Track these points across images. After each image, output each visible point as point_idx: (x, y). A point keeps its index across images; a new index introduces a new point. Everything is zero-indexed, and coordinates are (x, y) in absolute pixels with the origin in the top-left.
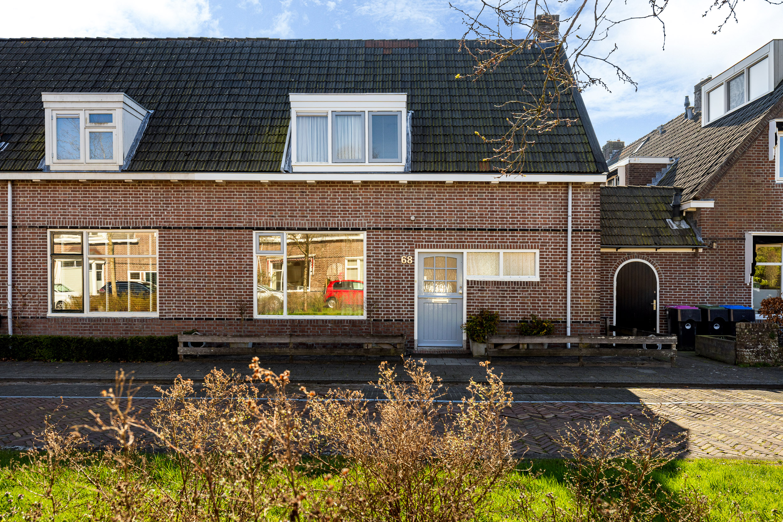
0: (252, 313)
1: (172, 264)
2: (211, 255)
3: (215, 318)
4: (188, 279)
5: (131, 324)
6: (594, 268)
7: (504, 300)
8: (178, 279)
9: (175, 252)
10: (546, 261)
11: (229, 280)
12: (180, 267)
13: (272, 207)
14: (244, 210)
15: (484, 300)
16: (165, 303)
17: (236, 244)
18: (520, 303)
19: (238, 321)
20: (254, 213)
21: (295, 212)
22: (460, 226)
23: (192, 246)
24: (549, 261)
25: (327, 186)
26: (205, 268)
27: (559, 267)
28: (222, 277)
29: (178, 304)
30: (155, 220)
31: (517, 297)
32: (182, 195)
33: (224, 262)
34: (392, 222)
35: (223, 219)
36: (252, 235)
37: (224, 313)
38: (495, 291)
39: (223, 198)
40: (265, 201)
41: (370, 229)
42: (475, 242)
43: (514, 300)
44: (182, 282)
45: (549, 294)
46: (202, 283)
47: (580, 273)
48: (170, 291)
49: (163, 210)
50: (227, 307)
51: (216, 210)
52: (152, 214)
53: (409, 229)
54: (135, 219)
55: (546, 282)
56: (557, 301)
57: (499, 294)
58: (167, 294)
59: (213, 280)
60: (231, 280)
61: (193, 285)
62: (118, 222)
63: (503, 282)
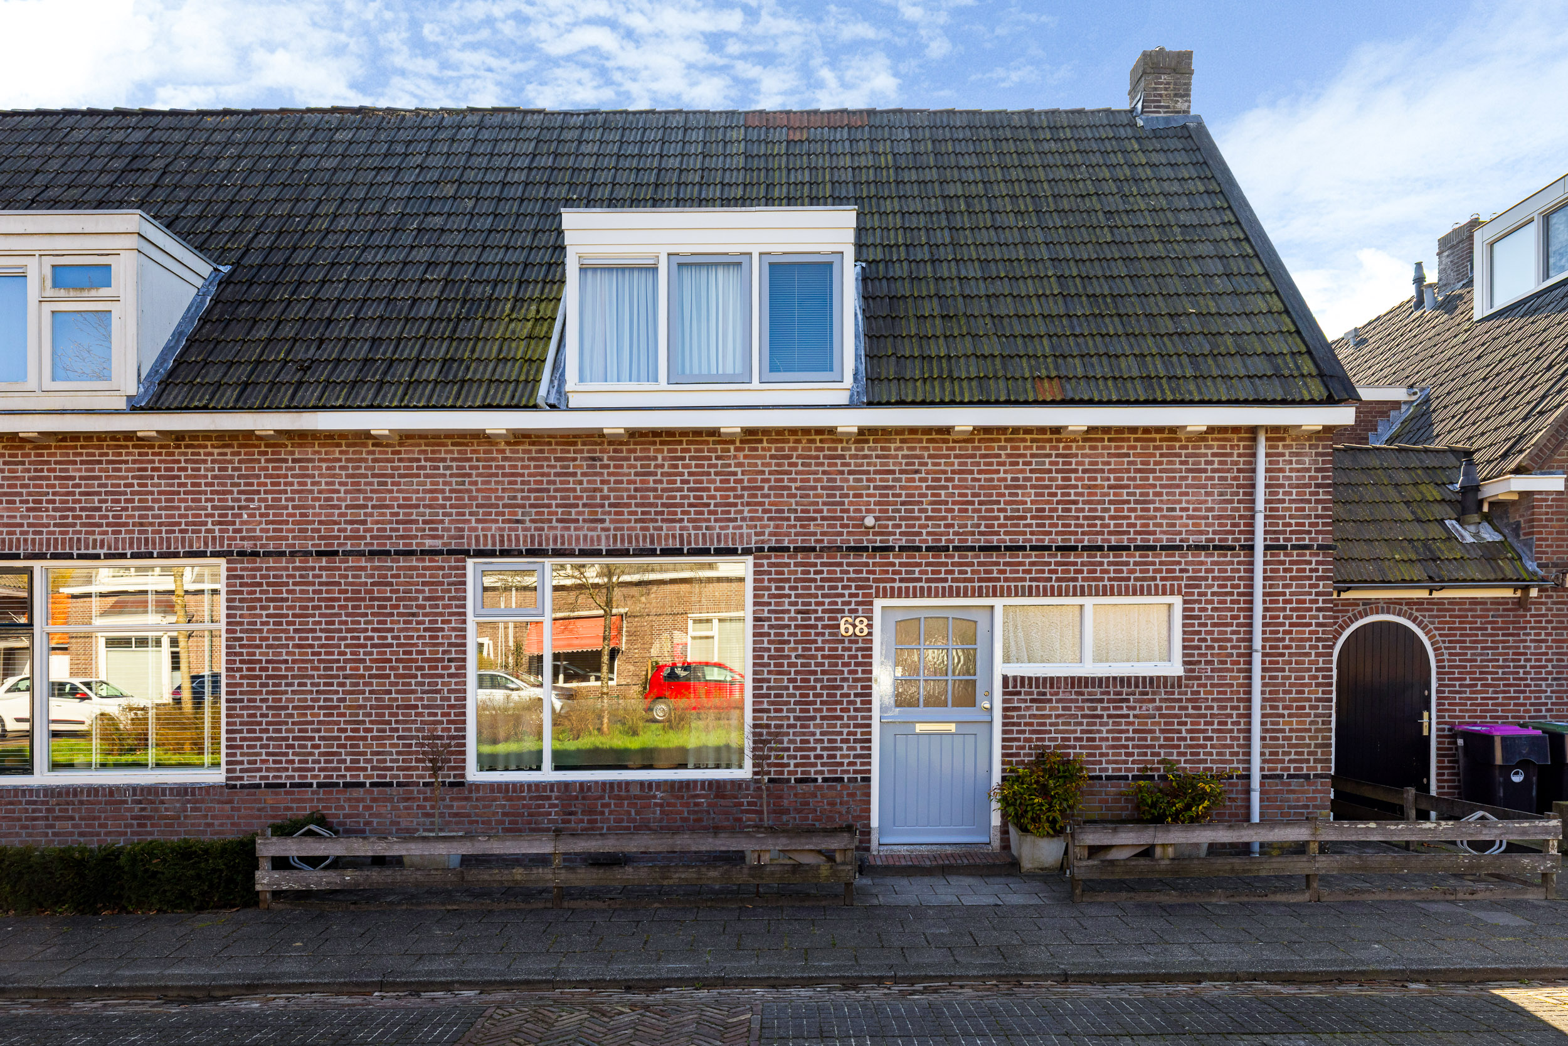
0: (464, 768)
1: (260, 647)
2: (359, 623)
3: (368, 782)
4: (300, 685)
5: (152, 802)
6: (1318, 640)
7: (1094, 724)
8: (274, 685)
9: (268, 616)
10: (1200, 625)
11: (404, 684)
12: (280, 654)
13: (515, 498)
14: (444, 507)
15: (1044, 724)
16: (241, 747)
17: (423, 591)
18: (1135, 731)
19: (428, 789)
20: (471, 514)
21: (573, 510)
22: (986, 541)
23: (313, 600)
24: (1206, 625)
25: (654, 443)
26: (345, 654)
27: (1231, 640)
28: (388, 676)
29: (275, 747)
30: (217, 534)
31: (1127, 716)
32: (287, 469)
33: (393, 638)
34: (818, 532)
35: (392, 530)
36: (464, 568)
37: (391, 769)
38: (1072, 701)
39: (393, 476)
40: (497, 483)
41: (761, 549)
42: (1023, 579)
43: (1119, 724)
44: (286, 692)
45: (1207, 708)
46: (337, 692)
47: (1283, 655)
48: (254, 715)
49: (240, 508)
50: (398, 753)
51: (373, 507)
52: (210, 520)
53: (858, 550)
54: (167, 532)
55: (1199, 678)
56: (1226, 723)
57: (1083, 709)
58: (247, 723)
59: (365, 684)
60: (410, 684)
61: (312, 700)
62: (124, 539)
63: (1093, 679)
